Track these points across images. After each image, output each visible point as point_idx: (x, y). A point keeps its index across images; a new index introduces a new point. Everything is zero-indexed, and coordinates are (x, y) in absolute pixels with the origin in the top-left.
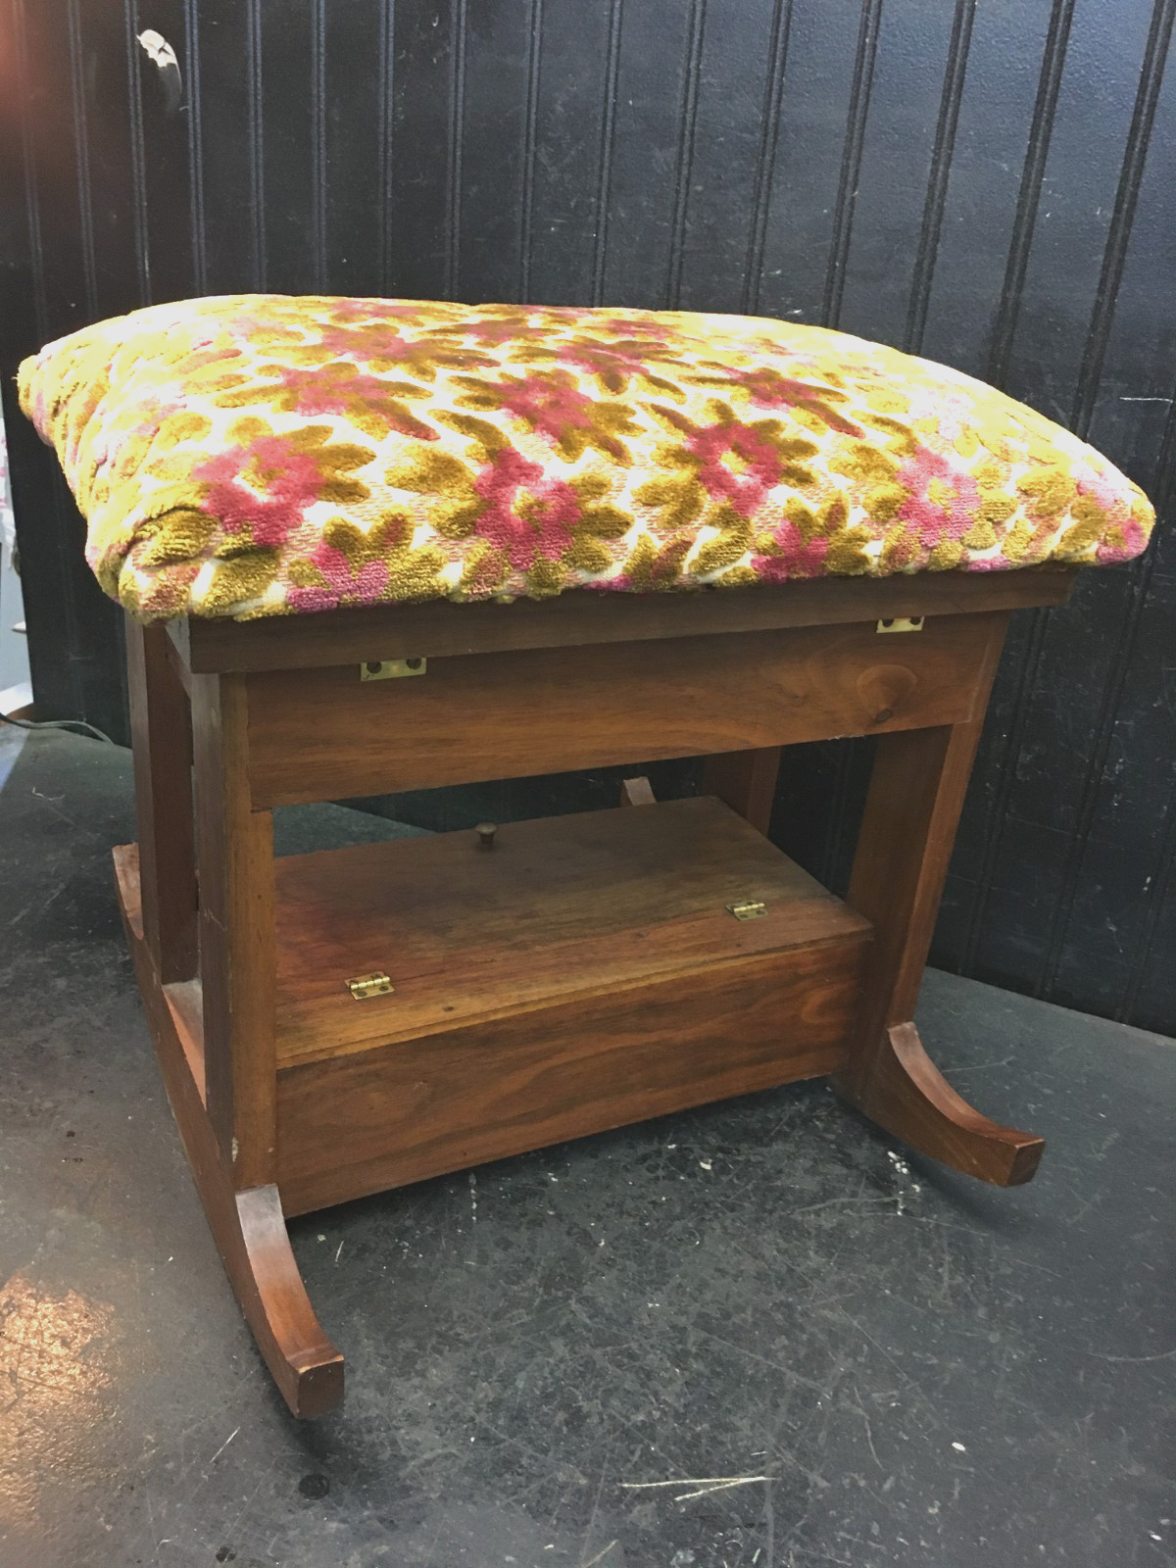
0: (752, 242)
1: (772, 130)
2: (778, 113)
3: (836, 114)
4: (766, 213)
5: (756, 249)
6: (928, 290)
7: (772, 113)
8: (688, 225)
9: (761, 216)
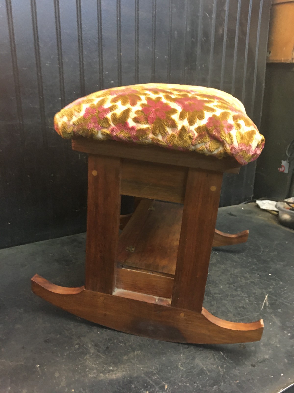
0: (100, 66)
1: (100, 38)
2: (101, 35)
3: (115, 35)
4: (102, 59)
5: (101, 67)
6: (138, 74)
7: (100, 35)
8: (84, 63)
9: (101, 60)
